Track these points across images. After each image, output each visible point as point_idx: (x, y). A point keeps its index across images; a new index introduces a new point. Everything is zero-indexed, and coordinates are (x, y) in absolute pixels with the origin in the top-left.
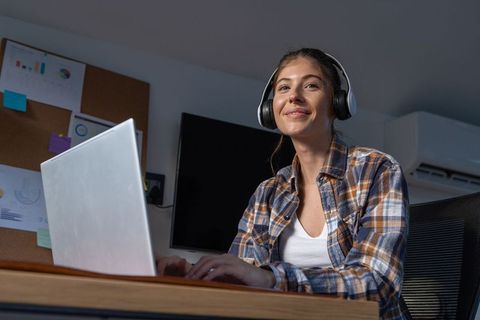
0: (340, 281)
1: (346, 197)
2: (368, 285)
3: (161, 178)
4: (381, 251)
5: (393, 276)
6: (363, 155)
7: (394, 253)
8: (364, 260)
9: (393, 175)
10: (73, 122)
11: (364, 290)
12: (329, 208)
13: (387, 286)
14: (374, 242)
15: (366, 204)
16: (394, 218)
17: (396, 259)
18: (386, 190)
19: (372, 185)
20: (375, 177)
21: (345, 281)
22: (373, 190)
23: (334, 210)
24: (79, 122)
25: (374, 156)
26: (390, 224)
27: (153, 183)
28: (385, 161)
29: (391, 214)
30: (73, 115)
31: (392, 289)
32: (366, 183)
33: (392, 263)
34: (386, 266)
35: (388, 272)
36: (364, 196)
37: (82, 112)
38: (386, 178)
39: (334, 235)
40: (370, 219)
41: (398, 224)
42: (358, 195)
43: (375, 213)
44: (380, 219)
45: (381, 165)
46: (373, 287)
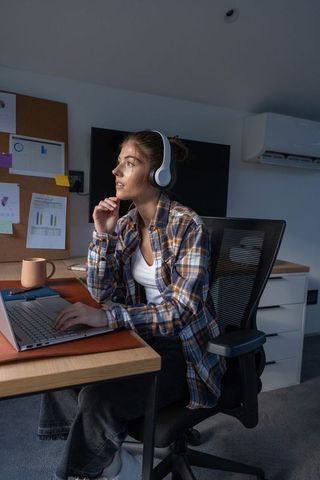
0: (155, 315)
1: (167, 245)
2: (174, 315)
3: (81, 174)
4: (184, 291)
5: (192, 305)
6: (180, 214)
7: (192, 292)
8: (174, 295)
9: (196, 234)
10: (12, 142)
11: (170, 319)
12: (156, 251)
13: (187, 313)
14: (179, 285)
15: (178, 254)
16: (195, 267)
17: (194, 295)
18: (191, 246)
19: (181, 242)
20: (184, 237)
21: (158, 314)
22: (183, 245)
23: (159, 252)
24: (16, 141)
25: (185, 218)
26: (192, 270)
27: (76, 178)
28: (192, 223)
29: (193, 264)
30: (11, 136)
31: (191, 313)
32: (179, 239)
33: (191, 298)
34: (188, 299)
35: (189, 303)
36: (177, 249)
37: (17, 133)
38: (191, 237)
39: (160, 271)
40: (179, 266)
41: (197, 271)
42: (174, 246)
43: (182, 262)
44: (186, 266)
45: (189, 227)
46: (177, 316)
